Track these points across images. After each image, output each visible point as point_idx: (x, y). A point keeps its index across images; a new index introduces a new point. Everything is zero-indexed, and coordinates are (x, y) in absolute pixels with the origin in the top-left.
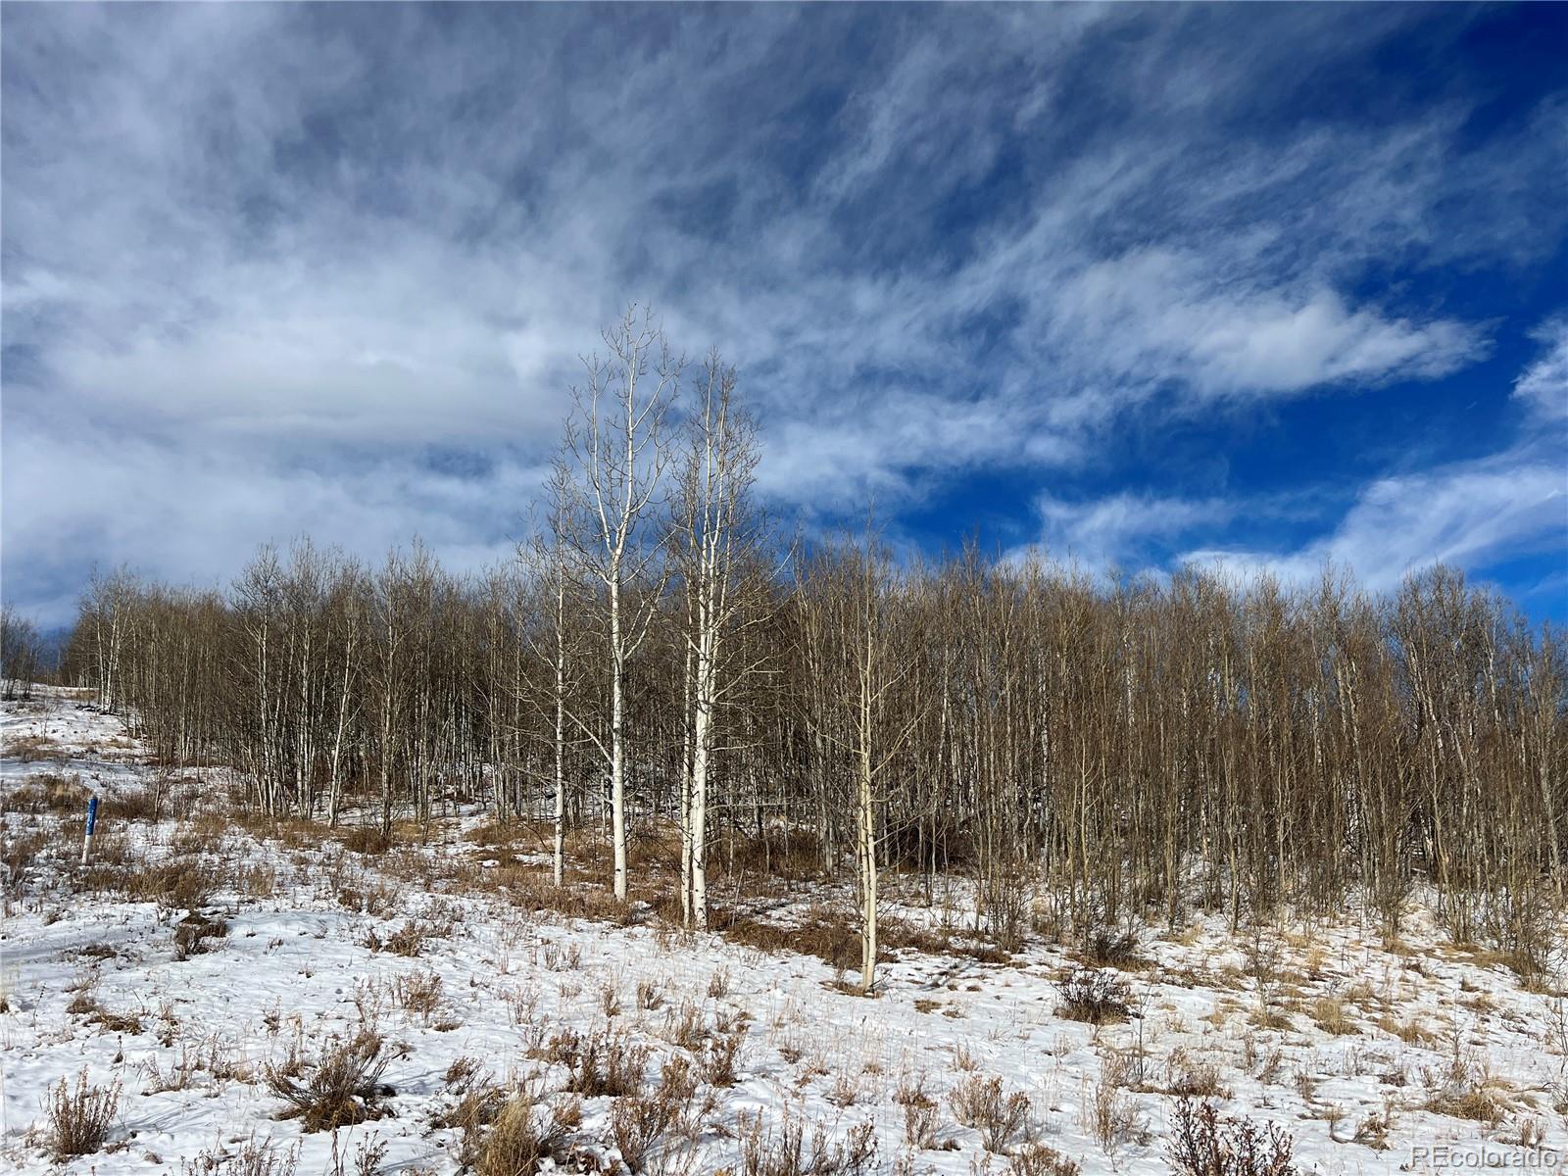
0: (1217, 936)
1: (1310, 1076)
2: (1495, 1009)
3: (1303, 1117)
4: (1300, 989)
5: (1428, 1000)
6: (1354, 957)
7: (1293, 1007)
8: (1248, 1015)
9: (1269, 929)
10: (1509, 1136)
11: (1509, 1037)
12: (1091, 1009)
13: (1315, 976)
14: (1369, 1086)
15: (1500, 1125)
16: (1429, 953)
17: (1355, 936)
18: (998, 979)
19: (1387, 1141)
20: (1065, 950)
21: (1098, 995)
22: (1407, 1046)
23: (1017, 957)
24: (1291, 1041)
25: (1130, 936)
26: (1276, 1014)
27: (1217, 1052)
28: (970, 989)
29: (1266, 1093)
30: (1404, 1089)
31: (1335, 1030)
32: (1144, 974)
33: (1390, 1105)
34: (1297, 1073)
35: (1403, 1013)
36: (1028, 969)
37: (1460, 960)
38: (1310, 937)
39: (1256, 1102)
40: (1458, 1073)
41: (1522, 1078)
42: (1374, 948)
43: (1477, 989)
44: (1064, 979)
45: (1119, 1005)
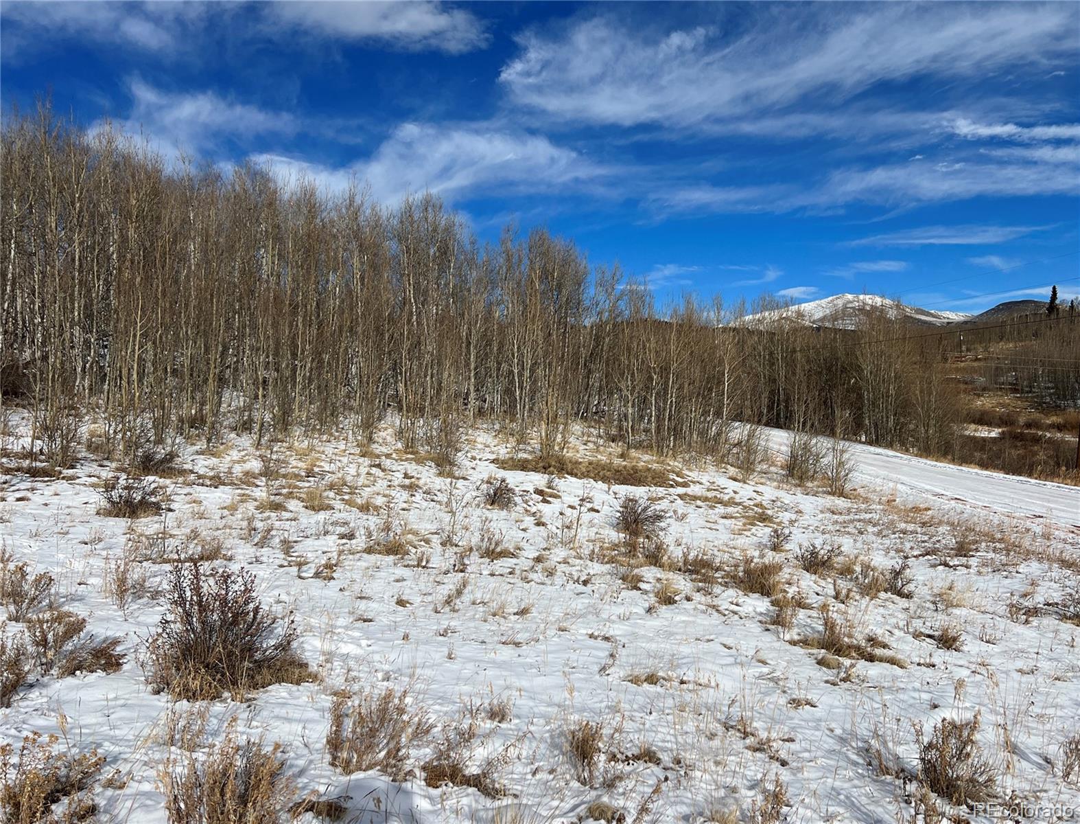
0: (244, 450)
1: (290, 539)
2: (420, 488)
3: (281, 566)
4: (298, 483)
5: (381, 485)
6: (339, 461)
7: (290, 496)
8: (256, 504)
9: (284, 444)
10: (410, 563)
11: (425, 504)
12: (128, 508)
13: (310, 474)
14: (331, 542)
15: (406, 557)
16: (388, 456)
17: (343, 447)
18: (46, 490)
19: (335, 575)
20: (114, 465)
21: (137, 497)
22: (360, 515)
23: (68, 472)
24: (283, 518)
25: (172, 451)
26: (277, 501)
27: (228, 530)
28: (19, 500)
29: (258, 554)
30: (354, 541)
31: (316, 508)
32: (181, 480)
33: (341, 553)
34: (282, 538)
35: (363, 494)
36: (77, 481)
37: (407, 460)
38: (311, 449)
39: (249, 561)
40: (387, 528)
41: (425, 527)
42: (353, 454)
43: (413, 477)
44: (109, 486)
45: (154, 503)
